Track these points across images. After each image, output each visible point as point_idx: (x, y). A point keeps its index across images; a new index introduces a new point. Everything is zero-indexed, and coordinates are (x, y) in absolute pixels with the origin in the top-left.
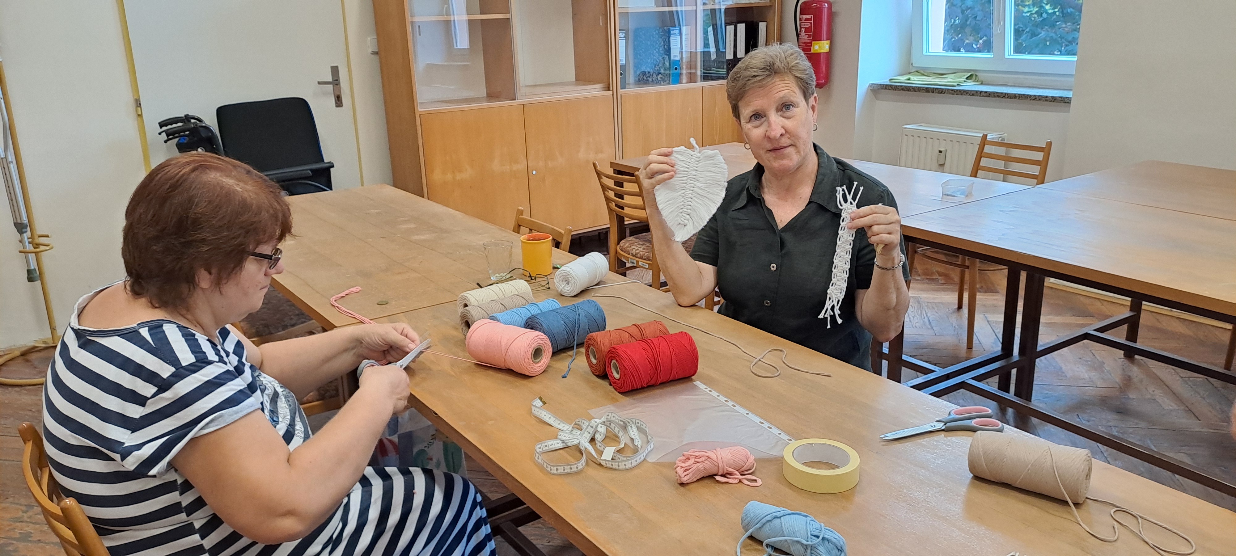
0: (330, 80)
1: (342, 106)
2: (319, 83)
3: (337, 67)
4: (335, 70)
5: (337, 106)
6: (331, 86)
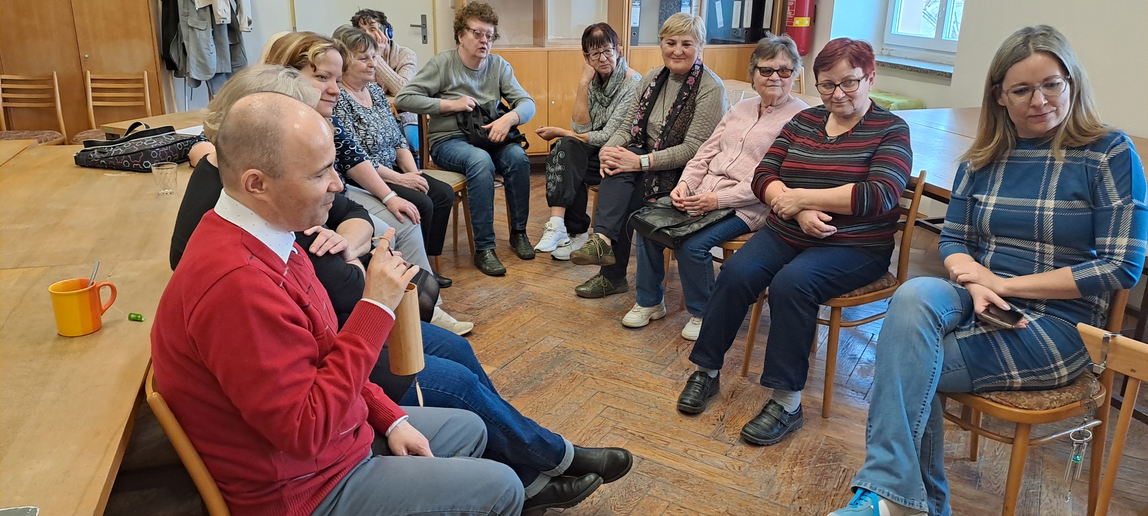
0: (420, 24)
1: (427, 43)
2: (412, 26)
3: (425, 15)
4: (424, 17)
5: (423, 43)
6: (421, 28)
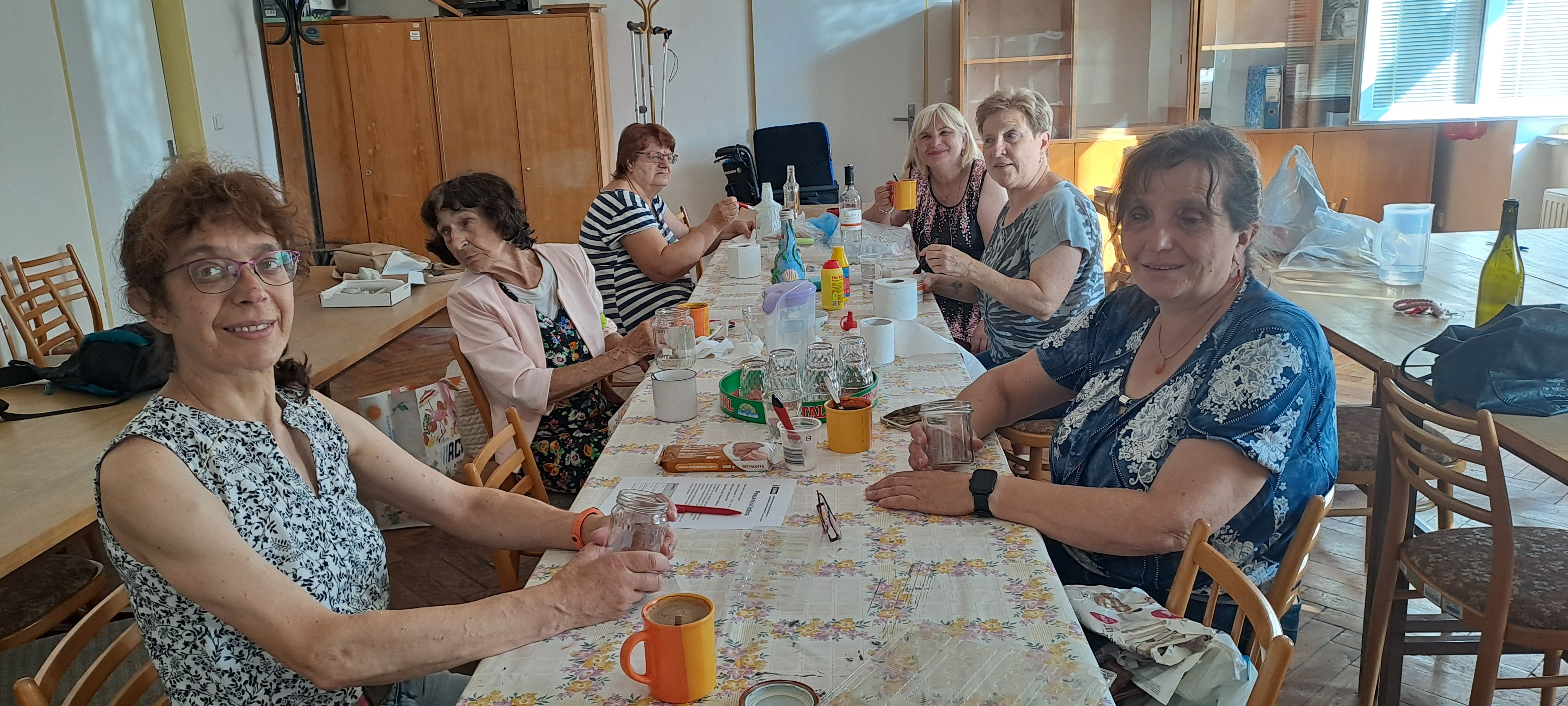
2: (895, 119)
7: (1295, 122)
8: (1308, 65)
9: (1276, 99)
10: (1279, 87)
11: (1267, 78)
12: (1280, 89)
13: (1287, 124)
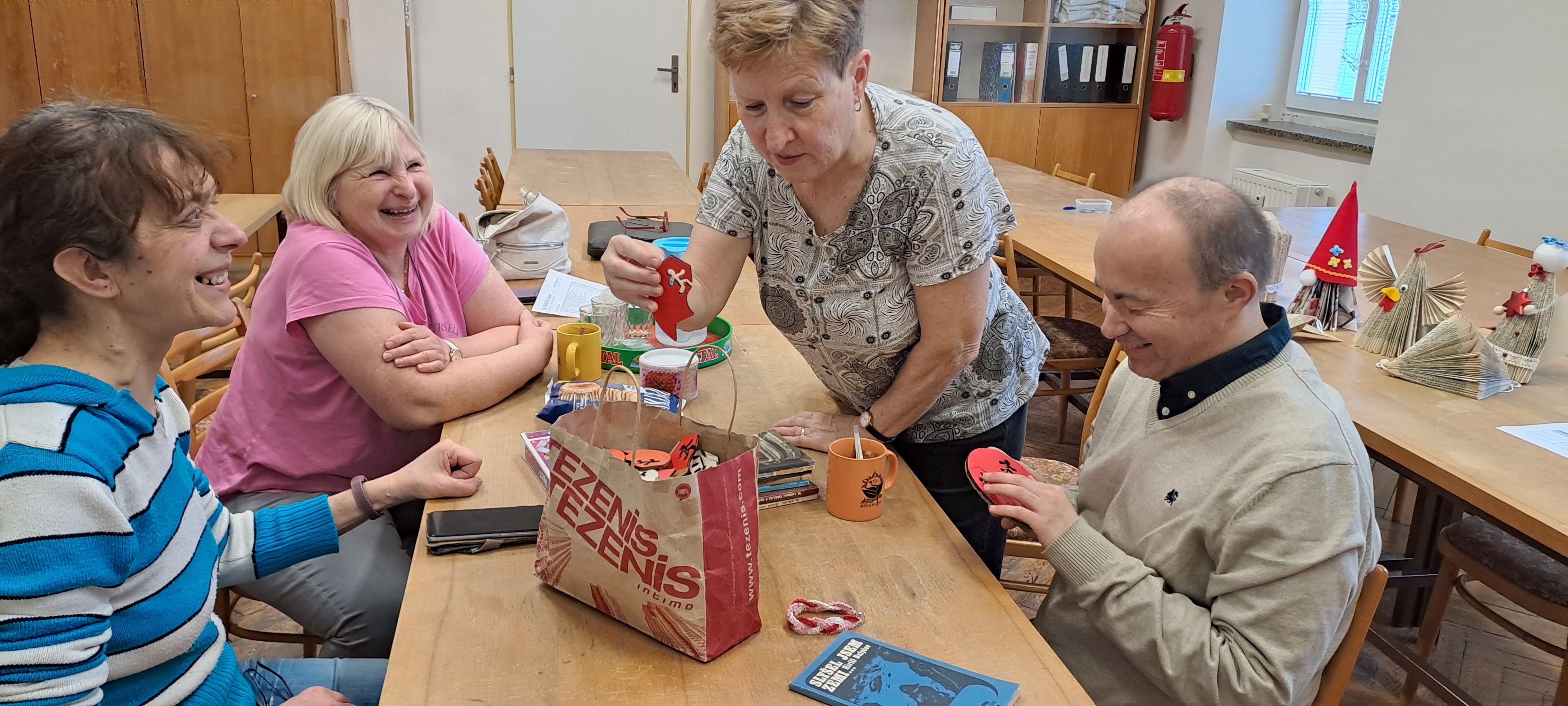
0: (670, 67)
1: (677, 92)
2: (659, 70)
3: (677, 57)
4: (675, 59)
5: (673, 91)
6: (670, 73)
7: (1025, 98)
8: (1037, 44)
9: (1010, 75)
10: (1012, 63)
11: (1002, 54)
12: (1013, 65)
13: (1017, 99)
